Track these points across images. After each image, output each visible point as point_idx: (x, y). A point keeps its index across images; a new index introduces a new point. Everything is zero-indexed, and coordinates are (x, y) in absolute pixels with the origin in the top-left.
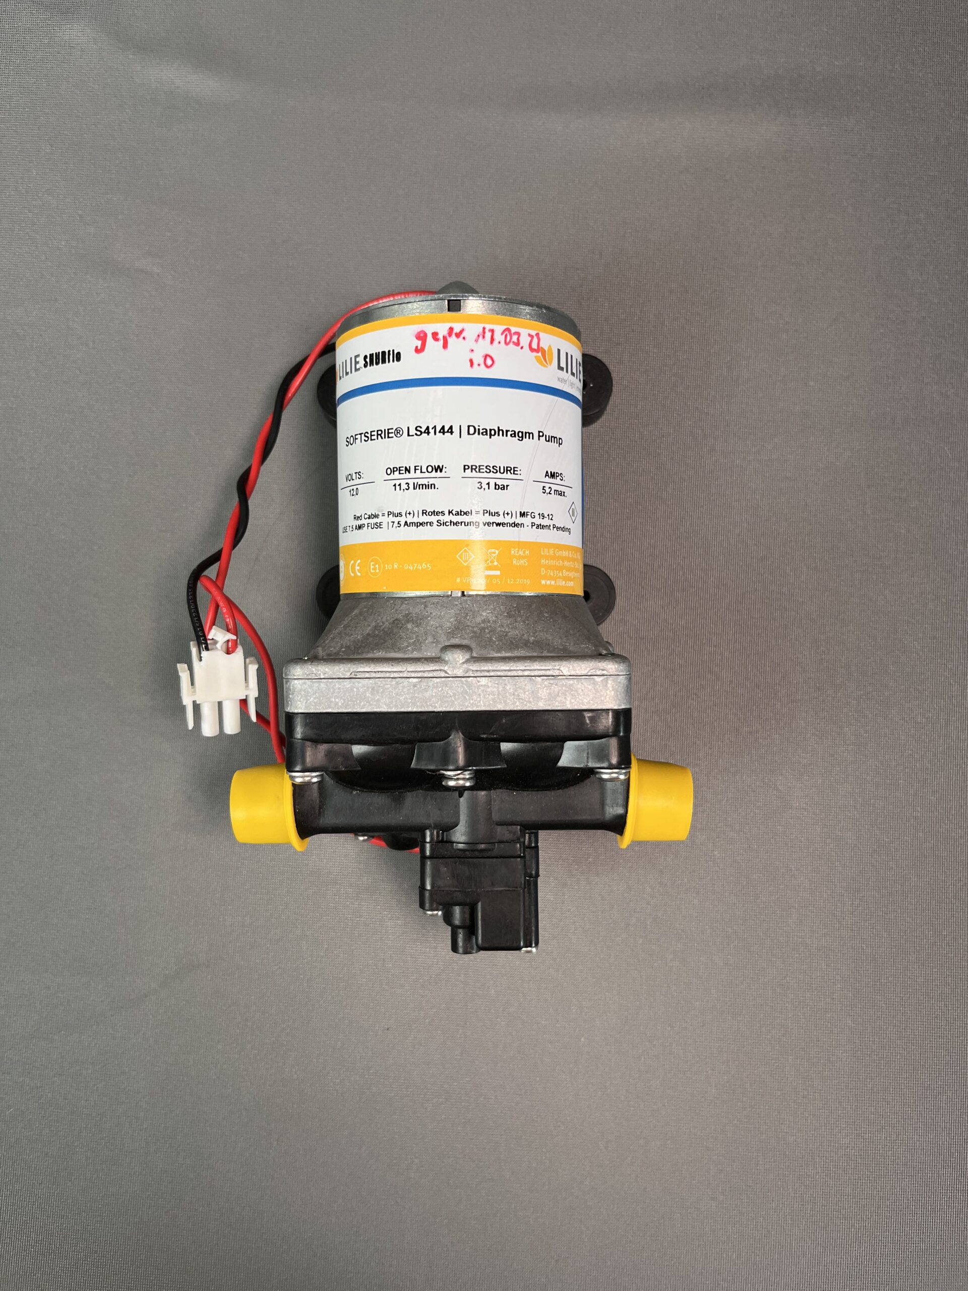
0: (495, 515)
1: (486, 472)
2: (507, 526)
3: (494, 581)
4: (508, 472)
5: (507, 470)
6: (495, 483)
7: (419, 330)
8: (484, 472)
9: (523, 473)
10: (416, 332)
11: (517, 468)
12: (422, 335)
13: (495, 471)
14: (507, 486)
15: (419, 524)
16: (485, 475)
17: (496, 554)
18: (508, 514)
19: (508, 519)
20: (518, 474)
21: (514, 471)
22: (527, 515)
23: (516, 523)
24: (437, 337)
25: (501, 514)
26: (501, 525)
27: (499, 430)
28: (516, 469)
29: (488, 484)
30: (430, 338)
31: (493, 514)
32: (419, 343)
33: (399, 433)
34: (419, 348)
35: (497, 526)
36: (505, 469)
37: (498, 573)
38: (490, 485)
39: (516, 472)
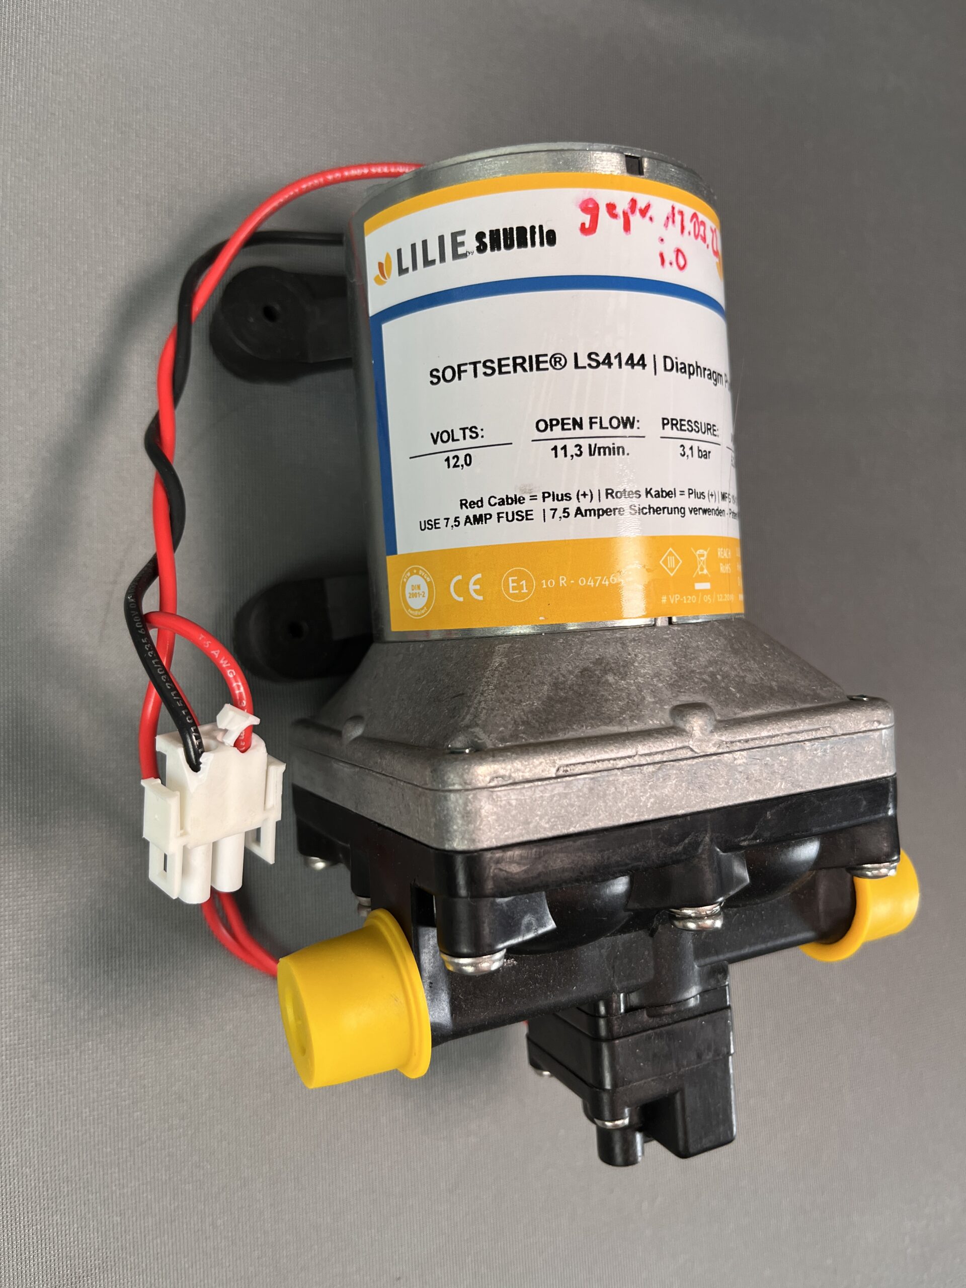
1: (687, 429)
2: (712, 514)
3: (705, 599)
4: (709, 431)
5: (709, 428)
6: (698, 448)
7: (586, 197)
9: (720, 434)
10: (580, 201)
12: (590, 206)
13: (697, 429)
15: (601, 513)
16: (687, 434)
17: (705, 557)
18: (712, 495)
19: (713, 504)
20: (716, 435)
22: (726, 497)
23: (719, 509)
24: (614, 212)
25: (706, 495)
26: (708, 513)
27: (697, 367)
28: (713, 428)
29: (691, 448)
30: (603, 213)
31: (698, 496)
32: (587, 219)
33: (559, 362)
34: (587, 226)
35: (703, 514)
36: (706, 426)
37: (708, 586)
38: (693, 451)
39: (714, 432)
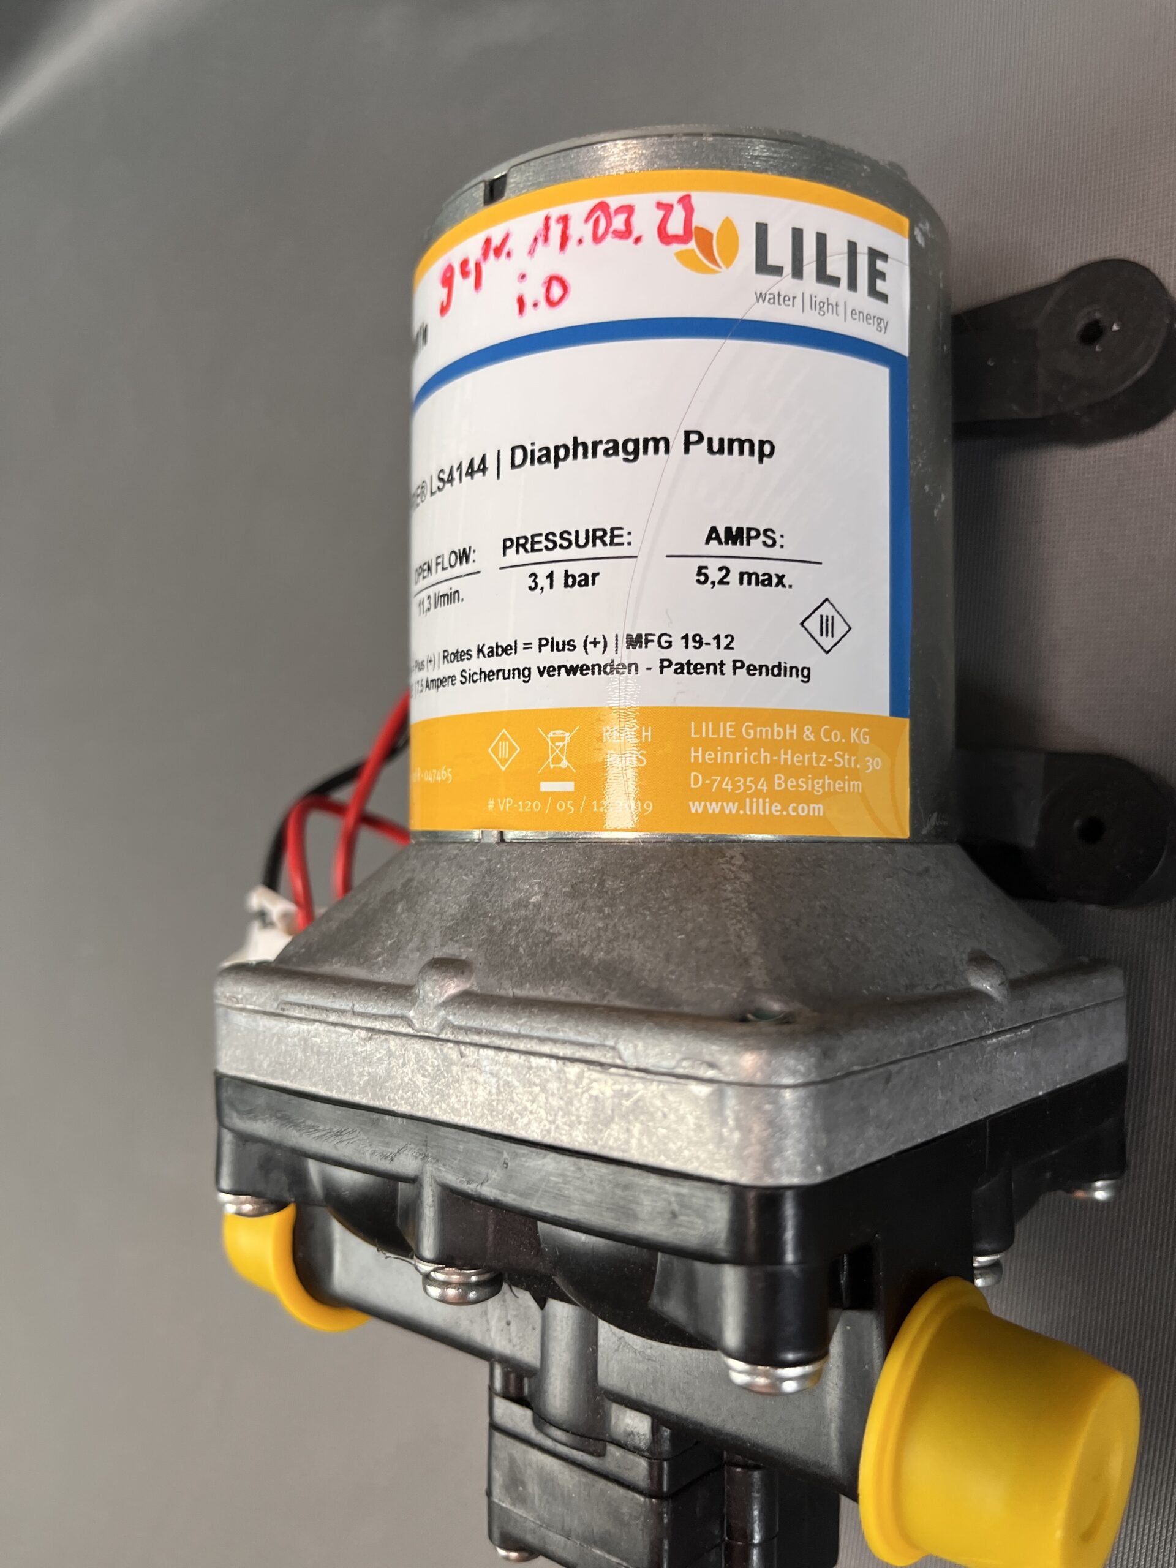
0: (563, 649)
1: (546, 547)
2: (593, 673)
3: (561, 806)
4: (598, 542)
5: (595, 536)
6: (566, 571)
7: (445, 266)
8: (541, 550)
9: (637, 542)
11: (621, 528)
12: (448, 274)
13: (565, 544)
14: (594, 575)
15: (440, 683)
16: (545, 555)
17: (566, 742)
18: (595, 643)
19: (595, 656)
20: (622, 544)
21: (613, 537)
22: (647, 641)
23: (616, 663)
24: (467, 269)
25: (579, 644)
26: (579, 672)
27: (576, 443)
28: (616, 532)
29: (550, 576)
30: (458, 275)
31: (561, 647)
32: (445, 294)
34: (445, 303)
35: (568, 674)
36: (591, 534)
37: (569, 786)
38: (554, 579)
39: (616, 540)
